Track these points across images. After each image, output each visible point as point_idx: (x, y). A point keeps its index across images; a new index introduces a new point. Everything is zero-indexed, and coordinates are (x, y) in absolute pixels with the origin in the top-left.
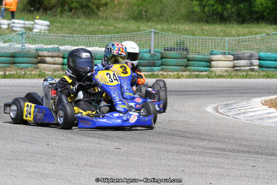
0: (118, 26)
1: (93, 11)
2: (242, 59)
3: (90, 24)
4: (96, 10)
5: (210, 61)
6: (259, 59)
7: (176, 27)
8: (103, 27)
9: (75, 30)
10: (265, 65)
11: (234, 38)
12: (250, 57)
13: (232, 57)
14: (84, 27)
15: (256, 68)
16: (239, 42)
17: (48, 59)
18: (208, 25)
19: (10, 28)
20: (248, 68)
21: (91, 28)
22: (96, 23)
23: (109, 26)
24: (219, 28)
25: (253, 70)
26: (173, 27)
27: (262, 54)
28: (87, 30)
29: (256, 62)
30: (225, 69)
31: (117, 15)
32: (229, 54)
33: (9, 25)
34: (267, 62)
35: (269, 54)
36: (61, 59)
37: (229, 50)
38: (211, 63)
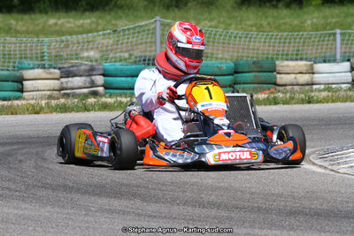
2: (75, 76)
5: (20, 80)
6: (104, 75)
10: (115, 85)
11: (58, 39)
12: (90, 72)
13: (57, 71)
15: (101, 89)
16: (67, 46)
20: (86, 90)
25: (95, 94)
27: (107, 65)
29: (100, 80)
30: (48, 93)
32: (51, 67)
34: (118, 79)
35: (118, 65)
37: (49, 60)
38: (22, 84)
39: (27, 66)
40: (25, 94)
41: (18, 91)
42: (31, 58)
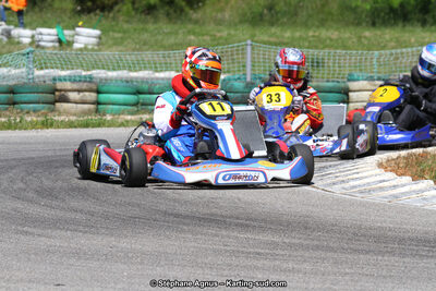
0: (219, 35)
1: (182, 10)
3: (170, 33)
4: (187, 9)
5: (346, 92)
7: (317, 34)
8: (192, 37)
9: (145, 44)
14: (160, 37)
17: (73, 96)
18: (372, 29)
19: (35, 43)
21: (172, 40)
22: (180, 31)
23: (203, 35)
24: (389, 34)
26: (311, 34)
28: (166, 43)
31: (219, 15)
33: (33, 37)
36: (94, 95)
37: (379, 72)
38: (348, 95)
39: (356, 77)
40: (351, 105)
41: (344, 102)
42: (361, 70)
